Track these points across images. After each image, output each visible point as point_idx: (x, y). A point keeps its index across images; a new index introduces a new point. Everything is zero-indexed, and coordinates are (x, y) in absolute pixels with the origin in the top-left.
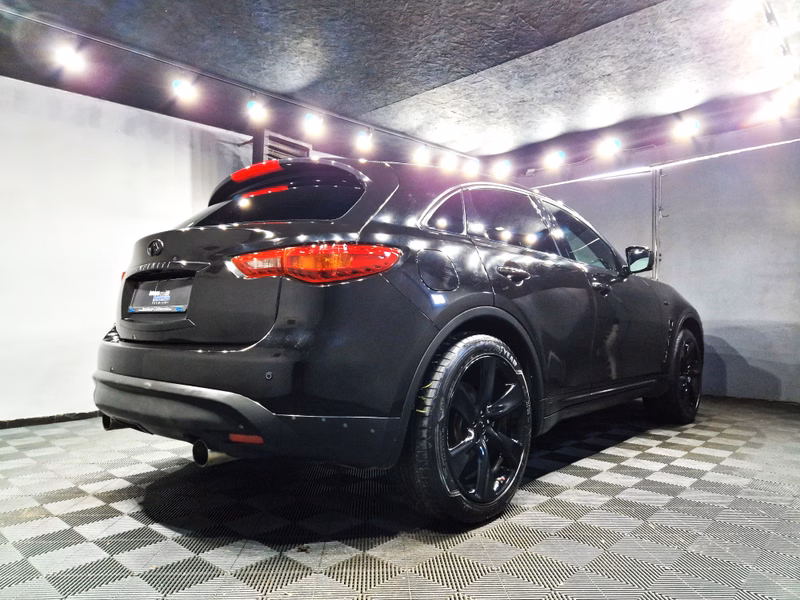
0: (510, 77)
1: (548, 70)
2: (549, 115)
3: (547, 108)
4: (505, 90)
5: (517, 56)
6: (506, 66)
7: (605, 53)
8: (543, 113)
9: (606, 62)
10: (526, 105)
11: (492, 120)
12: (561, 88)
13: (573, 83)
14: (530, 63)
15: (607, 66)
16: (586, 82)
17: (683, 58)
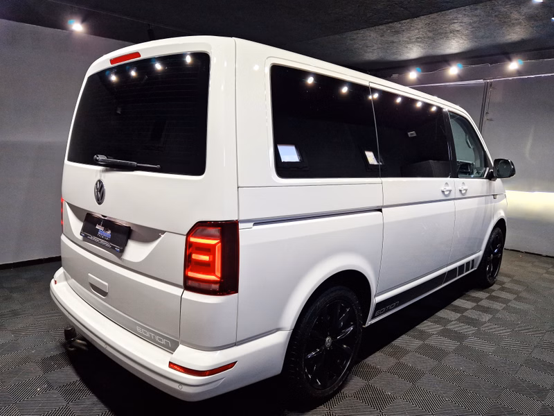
0: (385, 32)
1: (412, 28)
2: (411, 49)
3: (410, 46)
4: (380, 38)
5: (391, 22)
6: (381, 27)
7: (456, 21)
8: (407, 47)
9: (456, 25)
10: (395, 45)
11: (369, 50)
12: (421, 36)
13: (430, 35)
14: (400, 25)
15: (456, 27)
16: (441, 34)
17: (513, 24)
